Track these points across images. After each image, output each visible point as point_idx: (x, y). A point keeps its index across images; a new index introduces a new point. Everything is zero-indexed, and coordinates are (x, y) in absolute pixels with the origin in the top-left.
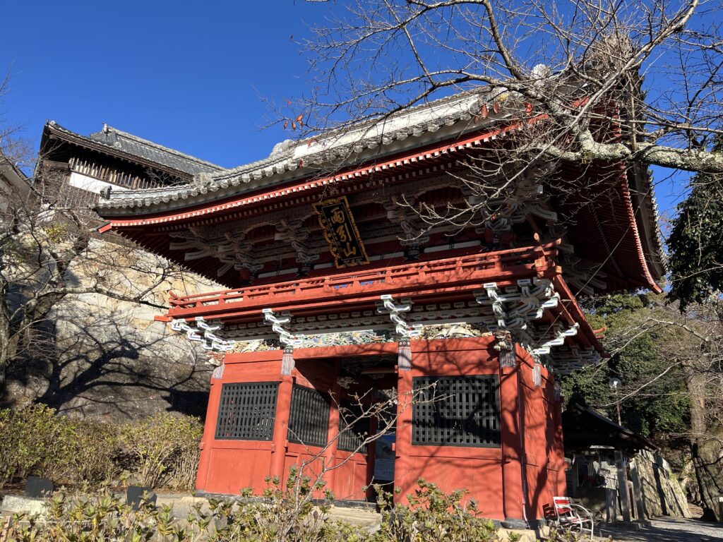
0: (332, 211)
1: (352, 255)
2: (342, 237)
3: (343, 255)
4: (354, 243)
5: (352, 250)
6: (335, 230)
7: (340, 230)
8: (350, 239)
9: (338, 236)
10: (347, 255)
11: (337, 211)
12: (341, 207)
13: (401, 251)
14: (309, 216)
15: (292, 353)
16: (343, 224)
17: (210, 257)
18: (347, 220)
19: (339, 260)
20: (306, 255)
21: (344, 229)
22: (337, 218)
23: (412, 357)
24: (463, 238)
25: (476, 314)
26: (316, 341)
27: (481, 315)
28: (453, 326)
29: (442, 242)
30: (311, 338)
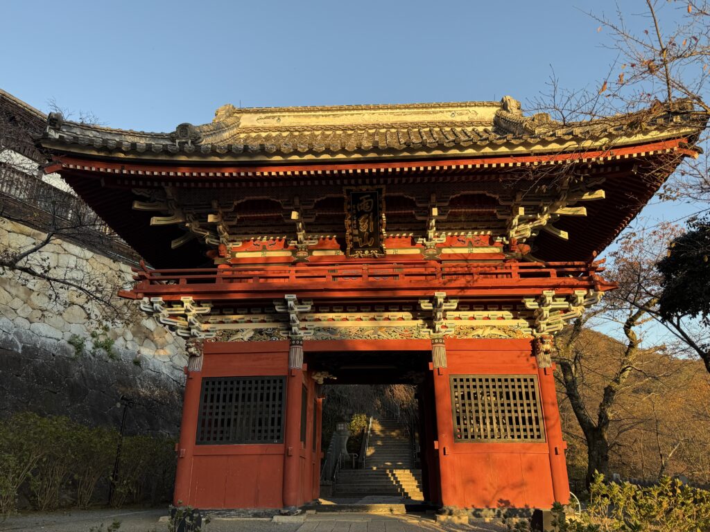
0: (361, 198)
1: (366, 246)
3: (356, 244)
5: (369, 240)
8: (371, 231)
9: (358, 224)
10: (361, 246)
11: (367, 199)
15: (302, 345)
16: (369, 213)
18: (374, 210)
19: (351, 250)
21: (368, 218)
22: (364, 205)
23: (447, 355)
24: (480, 244)
25: (510, 317)
26: (332, 333)
27: (515, 319)
28: (487, 327)
29: (459, 244)
30: (325, 329)
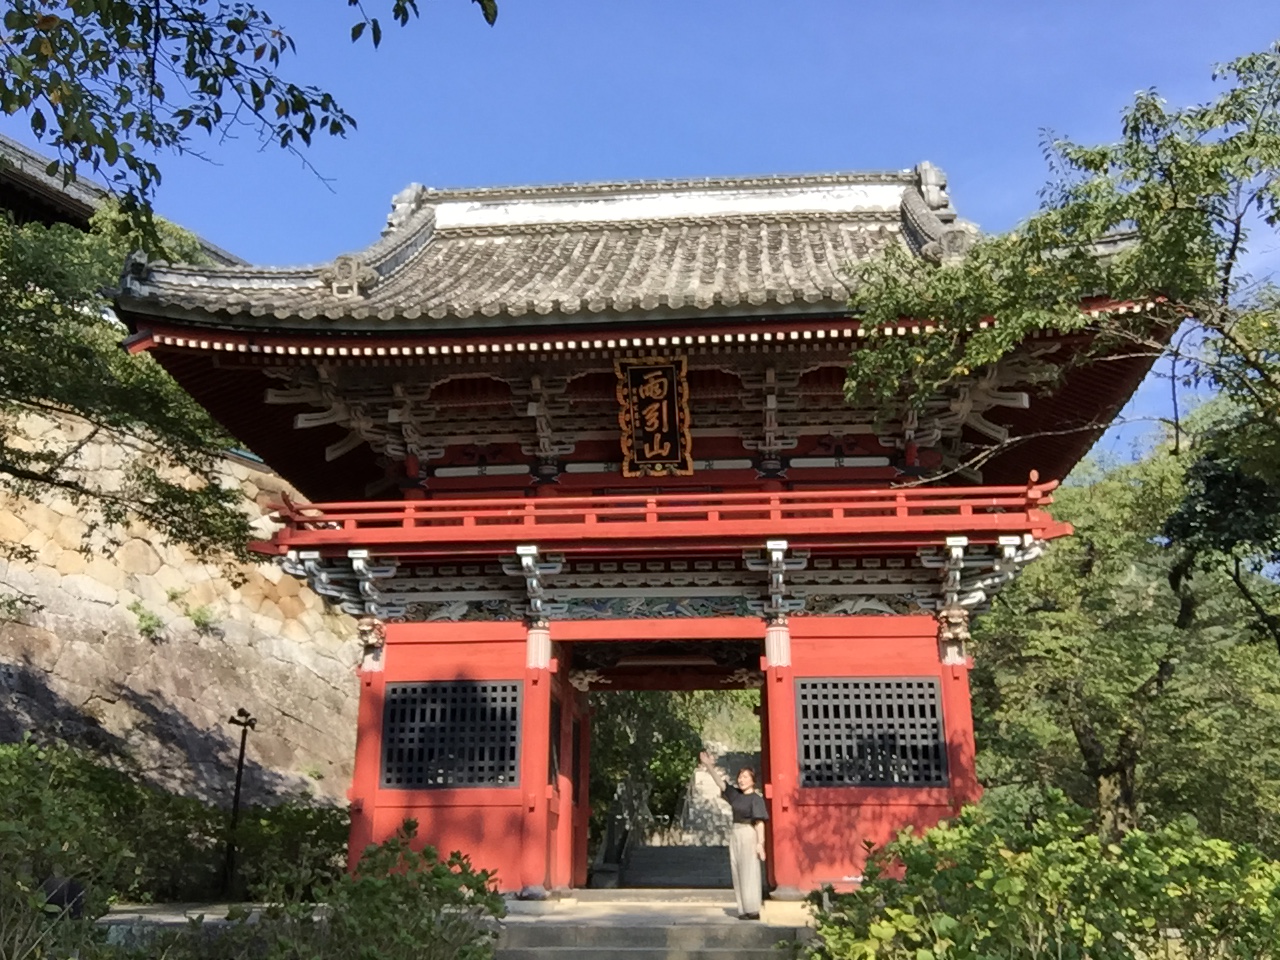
0: (646, 378)
1: (658, 457)
2: (649, 424)
3: (641, 455)
4: (671, 436)
5: (662, 447)
6: (641, 409)
7: (651, 412)
8: (665, 430)
9: (643, 420)
10: (648, 455)
11: (656, 377)
12: (668, 372)
13: (746, 458)
14: (583, 374)
15: (548, 629)
16: (660, 401)
18: (671, 396)
19: (632, 463)
21: (660, 410)
22: (652, 389)
23: (792, 644)
24: (858, 450)
25: (900, 580)
26: (598, 608)
27: (908, 582)
28: (861, 596)
29: (820, 450)
30: (586, 602)
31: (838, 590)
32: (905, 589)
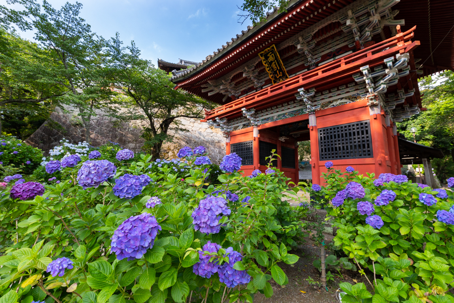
1: (280, 77)
2: (274, 68)
3: (276, 78)
4: (281, 70)
5: (280, 74)
6: (271, 65)
7: (273, 65)
10: (278, 77)
12: (273, 52)
14: (257, 62)
15: (257, 127)
17: (218, 93)
18: (276, 58)
19: (274, 81)
20: (258, 83)
22: (271, 58)
23: (316, 119)
24: (340, 52)
25: (353, 90)
26: (267, 120)
27: (356, 90)
28: (339, 99)
29: (328, 57)
30: (265, 119)
31: (331, 99)
32: (355, 93)
